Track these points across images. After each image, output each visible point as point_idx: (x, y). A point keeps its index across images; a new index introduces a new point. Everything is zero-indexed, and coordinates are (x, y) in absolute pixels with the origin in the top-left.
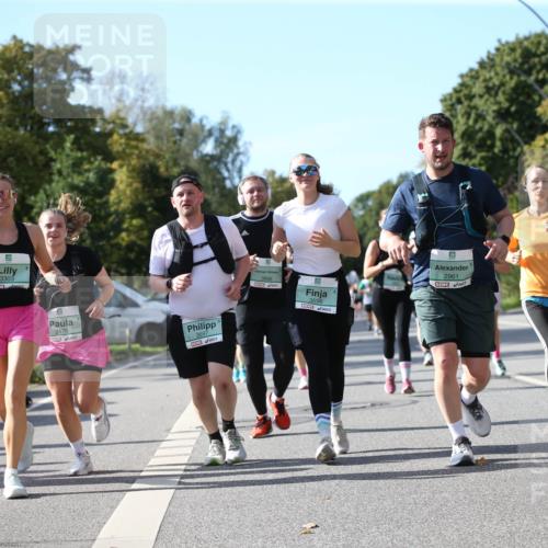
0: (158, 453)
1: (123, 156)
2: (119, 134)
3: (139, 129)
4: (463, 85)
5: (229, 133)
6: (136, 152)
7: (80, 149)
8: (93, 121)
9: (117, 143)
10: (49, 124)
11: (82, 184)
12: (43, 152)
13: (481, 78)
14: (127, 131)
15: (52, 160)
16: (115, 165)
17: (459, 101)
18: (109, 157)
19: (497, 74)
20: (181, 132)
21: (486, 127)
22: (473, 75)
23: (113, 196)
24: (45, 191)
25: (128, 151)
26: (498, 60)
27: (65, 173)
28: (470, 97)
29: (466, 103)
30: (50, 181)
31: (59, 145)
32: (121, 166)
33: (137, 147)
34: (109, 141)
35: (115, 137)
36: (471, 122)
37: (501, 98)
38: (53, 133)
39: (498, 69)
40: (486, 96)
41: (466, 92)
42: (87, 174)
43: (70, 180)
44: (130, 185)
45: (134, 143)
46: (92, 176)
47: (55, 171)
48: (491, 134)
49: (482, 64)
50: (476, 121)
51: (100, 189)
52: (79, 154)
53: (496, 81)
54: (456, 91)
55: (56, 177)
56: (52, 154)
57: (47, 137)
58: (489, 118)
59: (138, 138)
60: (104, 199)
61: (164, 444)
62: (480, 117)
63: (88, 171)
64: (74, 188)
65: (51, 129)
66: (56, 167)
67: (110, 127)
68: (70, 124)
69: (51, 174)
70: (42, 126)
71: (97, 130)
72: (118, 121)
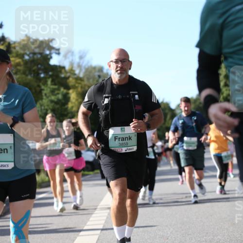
0: (91, 219)
1: (74, 87)
2: (72, 77)
3: (81, 75)
6: (80, 85)
7: (55, 84)
8: (61, 72)
9: (71, 81)
10: (41, 74)
11: (56, 100)
12: (39, 86)
14: (75, 76)
15: (43, 90)
16: (71, 91)
18: (68, 87)
20: (99, 76)
23: (70, 105)
24: (40, 104)
25: (77, 85)
27: (48, 95)
30: (42, 99)
31: (45, 83)
32: (73, 92)
33: (79, 83)
34: (68, 81)
35: (71, 79)
38: (43, 78)
42: (58, 95)
43: (50, 98)
44: (77, 100)
45: (79, 81)
46: (60, 96)
47: (43, 94)
51: (63, 101)
55: (44, 97)
56: (43, 87)
57: (40, 79)
59: (81, 79)
60: (66, 106)
61: (93, 215)
63: (58, 94)
64: (52, 101)
65: (42, 75)
66: (44, 92)
67: (68, 75)
68: (50, 73)
69: (42, 96)
70: (38, 74)
71: (63, 76)
72: (72, 72)
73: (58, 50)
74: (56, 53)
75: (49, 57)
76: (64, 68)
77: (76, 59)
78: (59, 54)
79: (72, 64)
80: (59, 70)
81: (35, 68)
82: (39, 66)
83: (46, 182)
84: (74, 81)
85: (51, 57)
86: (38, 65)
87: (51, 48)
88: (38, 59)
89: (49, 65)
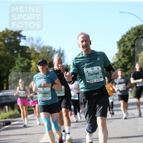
1: (34, 58)
3: (38, 52)
4: (122, 39)
5: (61, 52)
6: (38, 58)
8: (26, 50)
9: (32, 55)
11: (23, 66)
12: (13, 58)
13: (127, 37)
14: (35, 52)
15: (16, 60)
16: (32, 61)
17: (121, 43)
18: (30, 59)
19: (131, 35)
20: (49, 52)
21: (128, 49)
22: (125, 36)
23: (32, 69)
24: (14, 68)
25: (36, 57)
26: (131, 32)
27: (19, 63)
28: (124, 42)
29: (123, 43)
30: (15, 66)
31: (17, 57)
32: (34, 61)
33: (38, 56)
35: (32, 54)
36: (125, 48)
37: (132, 42)
38: (16, 53)
39: (132, 34)
40: (128, 41)
41: (123, 40)
43: (20, 65)
45: (37, 55)
46: (26, 64)
48: (130, 51)
49: (127, 33)
50: (126, 48)
51: (28, 67)
52: (22, 58)
53: (131, 37)
54: (121, 40)
55: (17, 65)
56: (15, 59)
57: (14, 54)
58: (130, 47)
59: (38, 54)
61: (45, 134)
62: (127, 47)
63: (24, 63)
64: (21, 67)
65: (15, 52)
66: (16, 62)
67: (31, 51)
68: (20, 51)
69: (15, 64)
70: (13, 51)
71: (27, 52)
72: (33, 50)
73: (25, 37)
74: (23, 39)
75: (19, 41)
76: (28, 47)
77: (35, 42)
78: (25, 39)
79: (32, 45)
80: (25, 48)
81: (11, 47)
82: (14, 46)
83: (18, 115)
84: (34, 55)
85: (21, 41)
86: (12, 46)
87: (20, 36)
88: (12, 43)
89: (19, 46)
